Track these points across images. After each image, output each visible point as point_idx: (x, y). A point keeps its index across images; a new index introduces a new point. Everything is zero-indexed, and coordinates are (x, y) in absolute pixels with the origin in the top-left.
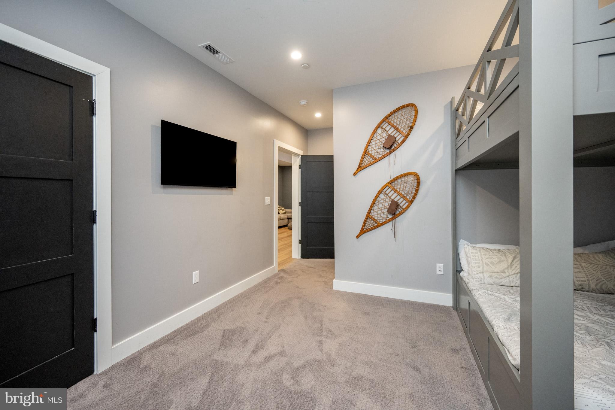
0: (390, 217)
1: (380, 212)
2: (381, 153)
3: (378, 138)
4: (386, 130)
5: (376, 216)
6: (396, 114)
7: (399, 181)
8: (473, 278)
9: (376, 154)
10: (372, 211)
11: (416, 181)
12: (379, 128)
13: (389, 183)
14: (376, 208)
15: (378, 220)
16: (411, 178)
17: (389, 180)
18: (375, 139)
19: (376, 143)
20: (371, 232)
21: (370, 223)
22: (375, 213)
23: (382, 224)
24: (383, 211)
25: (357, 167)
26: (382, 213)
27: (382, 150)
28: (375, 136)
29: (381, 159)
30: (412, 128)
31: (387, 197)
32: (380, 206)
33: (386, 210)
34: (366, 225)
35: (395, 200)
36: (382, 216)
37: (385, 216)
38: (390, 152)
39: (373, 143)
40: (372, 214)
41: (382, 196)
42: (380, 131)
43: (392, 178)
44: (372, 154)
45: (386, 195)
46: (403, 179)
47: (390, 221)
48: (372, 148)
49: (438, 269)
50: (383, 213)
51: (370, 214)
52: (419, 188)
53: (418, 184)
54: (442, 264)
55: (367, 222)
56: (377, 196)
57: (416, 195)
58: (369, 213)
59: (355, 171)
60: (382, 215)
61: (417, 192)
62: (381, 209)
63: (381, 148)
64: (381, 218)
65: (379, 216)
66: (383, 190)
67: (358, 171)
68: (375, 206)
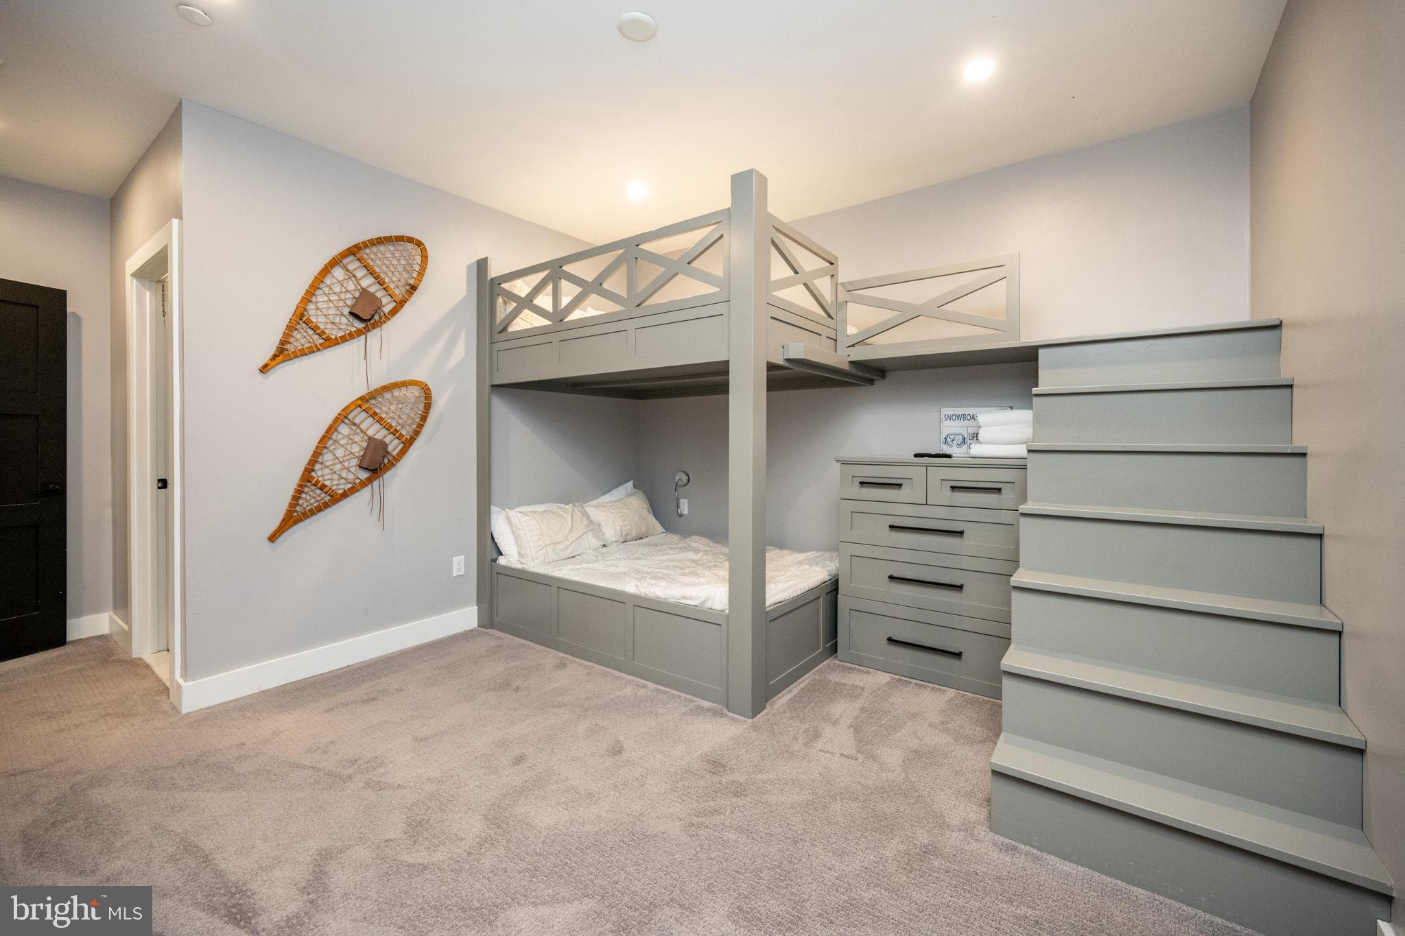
0: (364, 475)
1: (338, 467)
2: (342, 327)
3: (337, 289)
4: (355, 277)
5: (329, 477)
6: (382, 248)
7: (388, 395)
8: (533, 560)
9: (329, 326)
10: (317, 467)
11: (423, 399)
12: (338, 267)
13: (362, 399)
14: (327, 457)
15: (335, 488)
16: (413, 393)
17: (363, 391)
18: (326, 290)
19: (330, 301)
20: (314, 518)
21: (311, 497)
22: (327, 471)
23: (345, 495)
24: (346, 464)
25: (273, 351)
26: (344, 468)
27: (344, 320)
28: (328, 281)
29: (344, 339)
30: (413, 288)
31: (358, 431)
32: (340, 453)
33: (354, 462)
34: (301, 502)
35: (377, 437)
36: (344, 476)
37: (351, 477)
38: (365, 328)
39: (320, 297)
40: (319, 473)
41: (344, 429)
42: (338, 273)
43: (373, 387)
44: (319, 325)
45: (354, 428)
46: (396, 393)
47: (364, 484)
48: (318, 309)
49: (455, 567)
50: (348, 469)
51: (313, 474)
52: (428, 413)
53: (428, 406)
54: (460, 556)
55: (303, 496)
56: (332, 429)
57: (421, 426)
58: (309, 470)
59: (265, 358)
60: (344, 474)
61: (425, 422)
62: (341, 460)
63: (342, 314)
64: (343, 481)
65: (335, 476)
66: (348, 414)
67: (275, 362)
68: (327, 453)
